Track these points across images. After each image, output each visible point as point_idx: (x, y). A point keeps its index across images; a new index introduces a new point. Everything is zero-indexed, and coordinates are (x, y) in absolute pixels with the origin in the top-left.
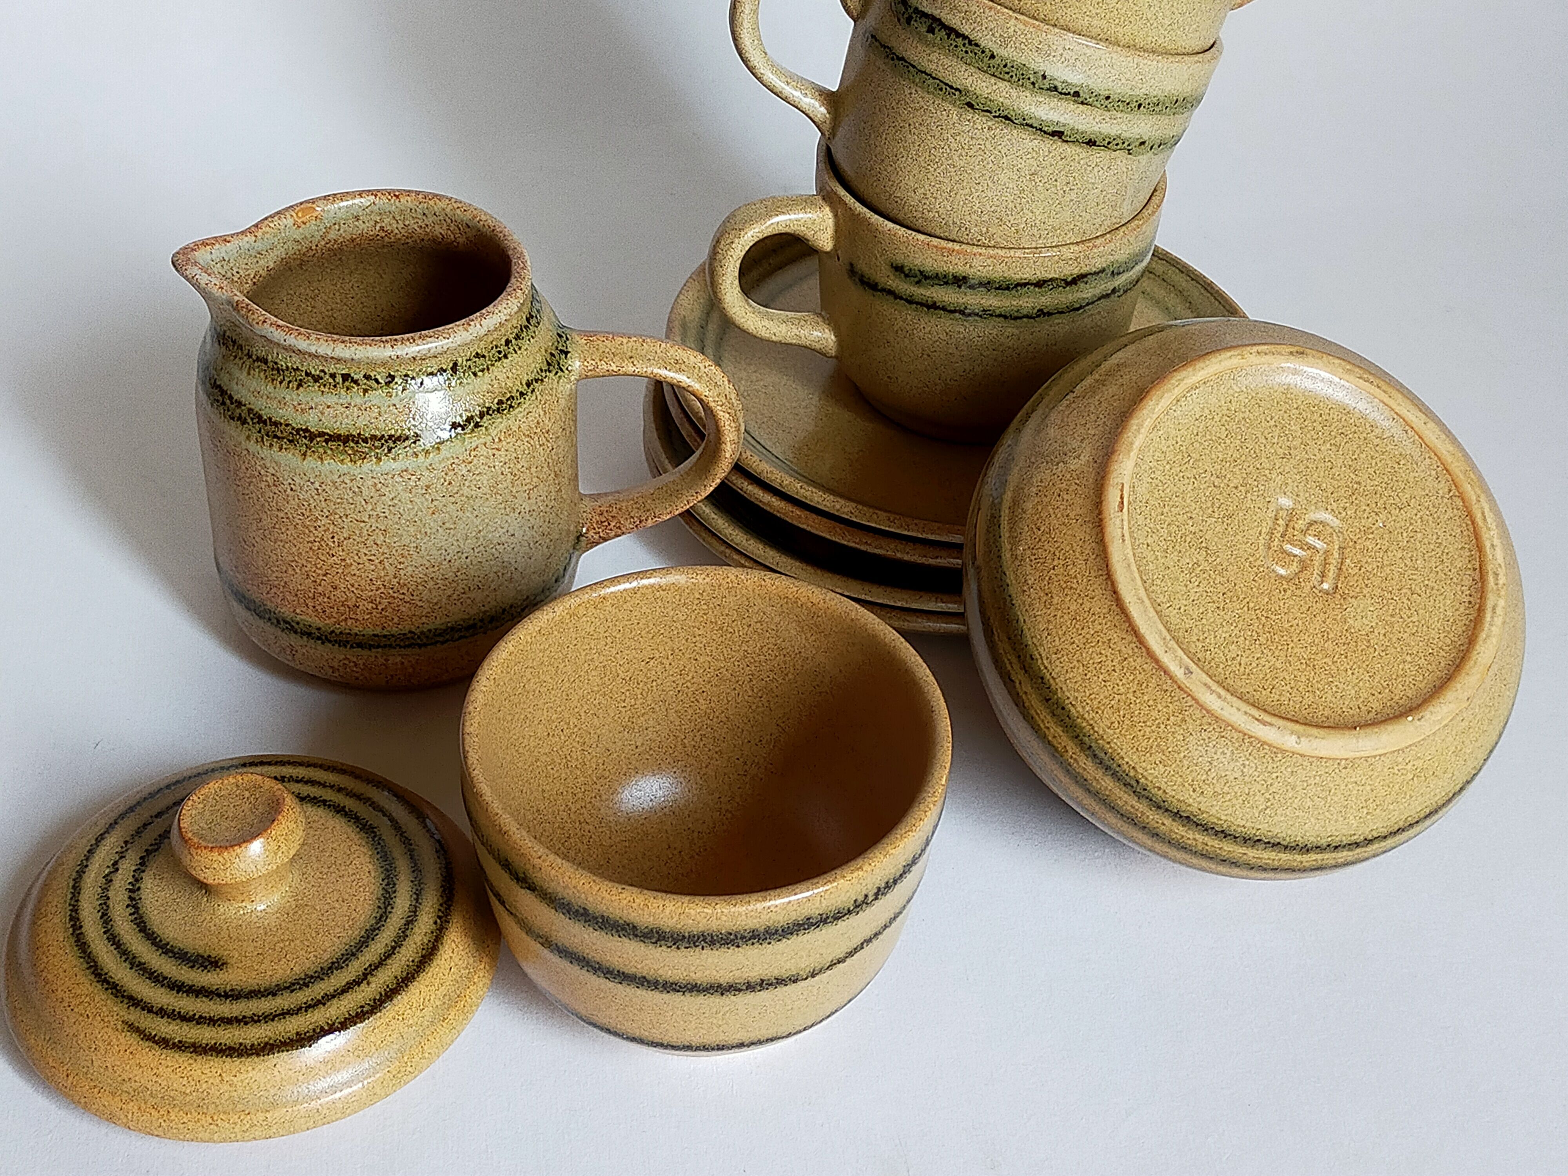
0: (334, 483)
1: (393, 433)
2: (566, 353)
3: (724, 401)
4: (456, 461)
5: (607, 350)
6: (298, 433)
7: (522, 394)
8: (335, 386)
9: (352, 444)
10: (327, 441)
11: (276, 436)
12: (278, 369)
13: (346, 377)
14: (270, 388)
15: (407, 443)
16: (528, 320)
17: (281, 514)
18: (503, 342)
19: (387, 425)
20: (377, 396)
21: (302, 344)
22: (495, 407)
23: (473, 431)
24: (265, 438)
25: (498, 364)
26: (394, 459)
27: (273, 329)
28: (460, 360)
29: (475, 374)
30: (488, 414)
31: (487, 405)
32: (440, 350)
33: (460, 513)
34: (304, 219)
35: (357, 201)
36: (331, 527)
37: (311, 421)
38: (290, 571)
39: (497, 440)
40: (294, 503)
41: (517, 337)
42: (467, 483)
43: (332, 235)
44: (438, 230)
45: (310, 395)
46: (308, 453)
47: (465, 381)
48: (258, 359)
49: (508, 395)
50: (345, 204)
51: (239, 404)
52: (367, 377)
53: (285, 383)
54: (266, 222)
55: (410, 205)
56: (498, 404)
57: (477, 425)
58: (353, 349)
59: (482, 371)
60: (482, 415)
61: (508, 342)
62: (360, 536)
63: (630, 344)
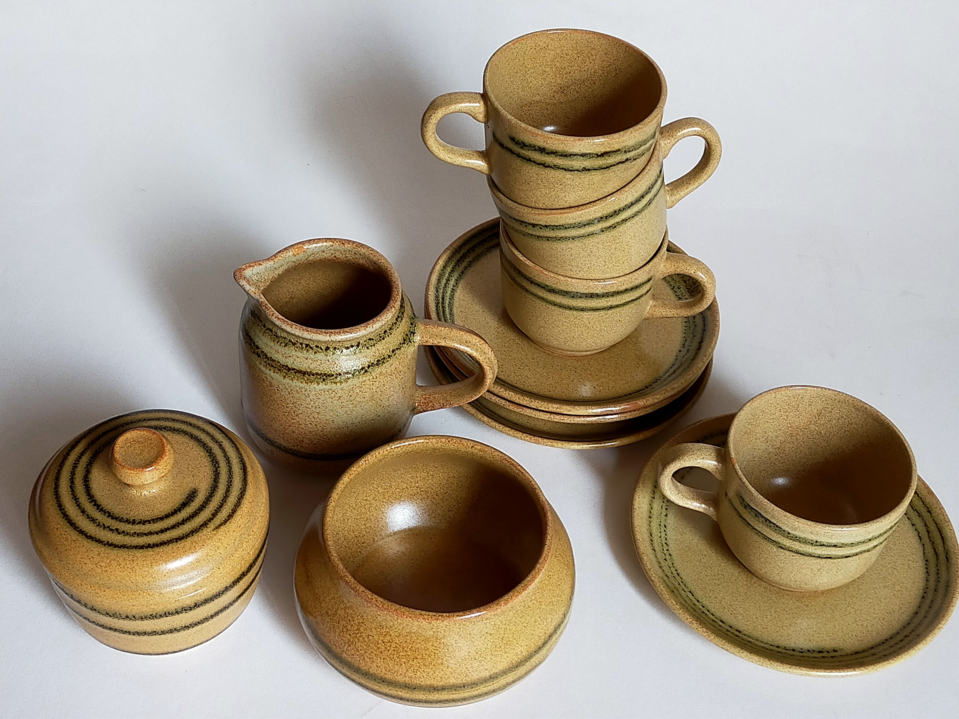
0: (297, 391)
1: (326, 372)
2: (414, 333)
3: (487, 361)
4: (355, 387)
5: (434, 333)
6: (283, 367)
7: (389, 356)
8: (302, 349)
9: (307, 376)
10: (295, 373)
11: (272, 366)
12: (277, 336)
13: (307, 345)
14: (272, 344)
15: (332, 378)
16: (397, 320)
17: (272, 398)
18: (383, 332)
19: (324, 368)
20: (321, 356)
21: (288, 329)
22: (375, 363)
23: (364, 374)
24: (268, 366)
25: (380, 342)
26: (325, 384)
27: (276, 320)
28: (361, 342)
29: (368, 348)
30: (372, 366)
31: (372, 362)
32: (352, 338)
33: (354, 408)
34: (298, 252)
35: (325, 244)
36: (294, 408)
37: (289, 362)
38: (274, 421)
39: (375, 377)
40: (278, 395)
41: (390, 329)
42: (359, 396)
43: (311, 258)
44: (361, 261)
45: (291, 351)
46: (287, 376)
47: (362, 351)
48: (268, 329)
49: (383, 357)
50: (318, 245)
51: (258, 348)
52: (317, 347)
53: (279, 343)
54: (280, 254)
55: (349, 248)
56: (377, 361)
57: (366, 371)
58: (311, 335)
59: (371, 346)
60: (369, 367)
61: (385, 332)
62: (307, 413)
63: (445, 331)
